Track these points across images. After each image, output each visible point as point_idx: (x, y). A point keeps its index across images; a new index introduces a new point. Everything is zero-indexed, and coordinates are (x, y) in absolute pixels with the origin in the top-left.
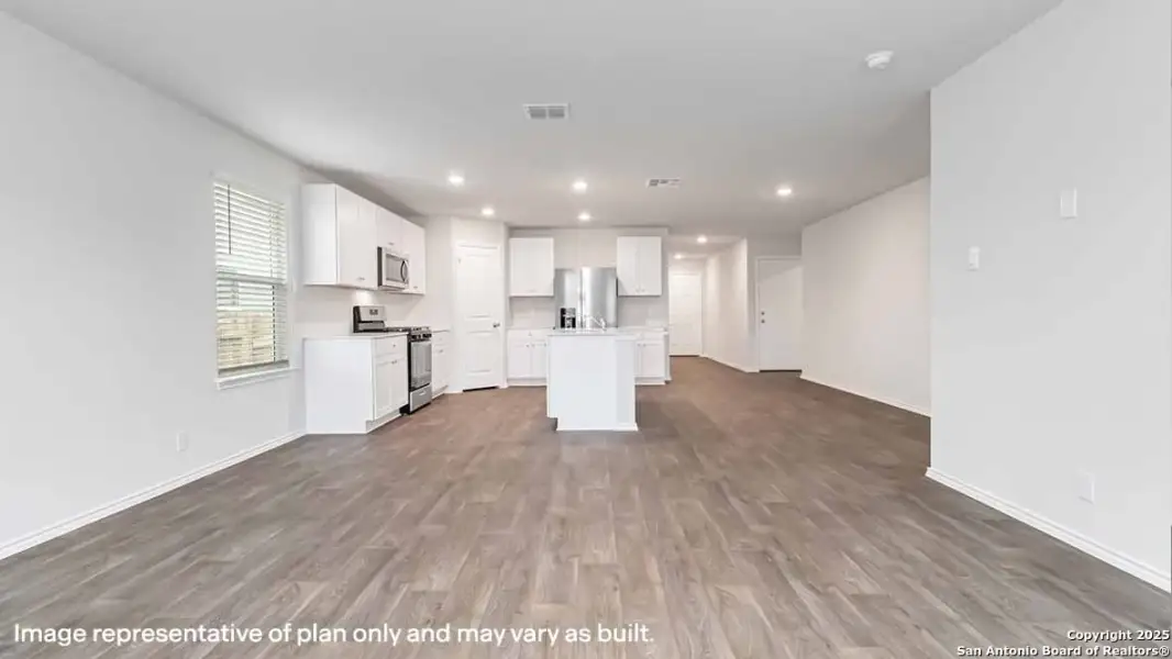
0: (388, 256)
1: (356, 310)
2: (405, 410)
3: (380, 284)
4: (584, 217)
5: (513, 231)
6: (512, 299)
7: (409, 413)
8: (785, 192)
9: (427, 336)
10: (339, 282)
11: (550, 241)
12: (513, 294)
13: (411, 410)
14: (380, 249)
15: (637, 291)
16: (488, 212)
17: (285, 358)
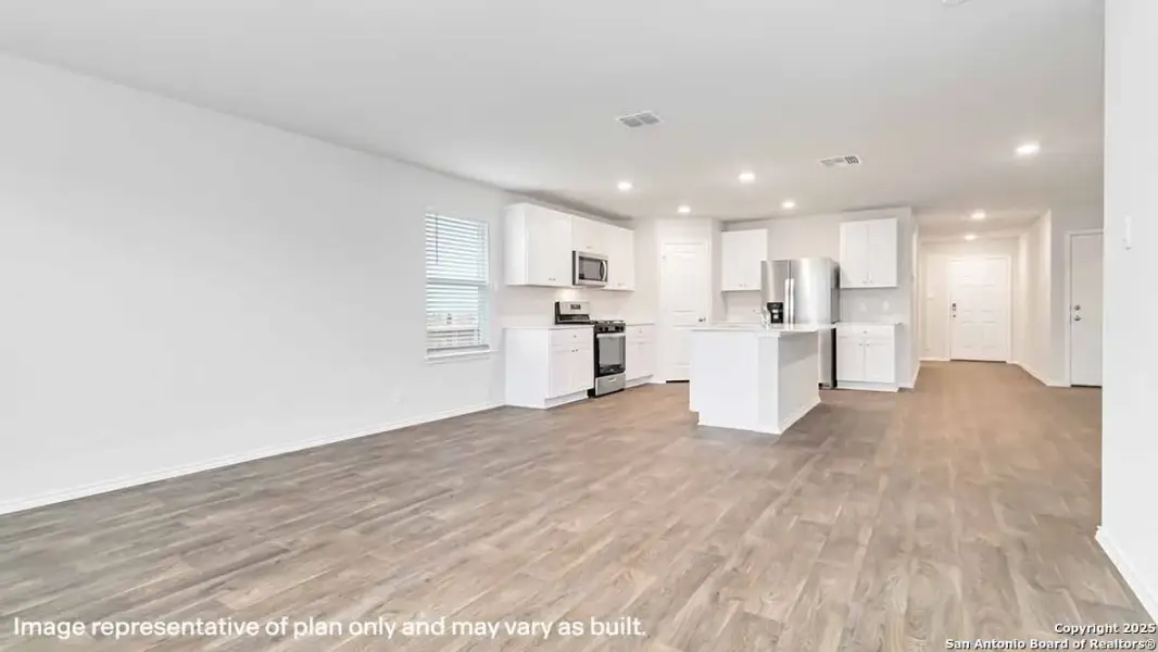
0: (581, 258)
1: (557, 304)
2: (591, 393)
3: (574, 283)
4: (789, 205)
5: (726, 225)
6: (725, 294)
7: (595, 396)
8: (1028, 149)
9: (620, 328)
10: (527, 283)
11: (763, 233)
12: (725, 289)
13: (597, 394)
14: (574, 253)
15: (864, 282)
16: (684, 210)
17: (486, 343)
